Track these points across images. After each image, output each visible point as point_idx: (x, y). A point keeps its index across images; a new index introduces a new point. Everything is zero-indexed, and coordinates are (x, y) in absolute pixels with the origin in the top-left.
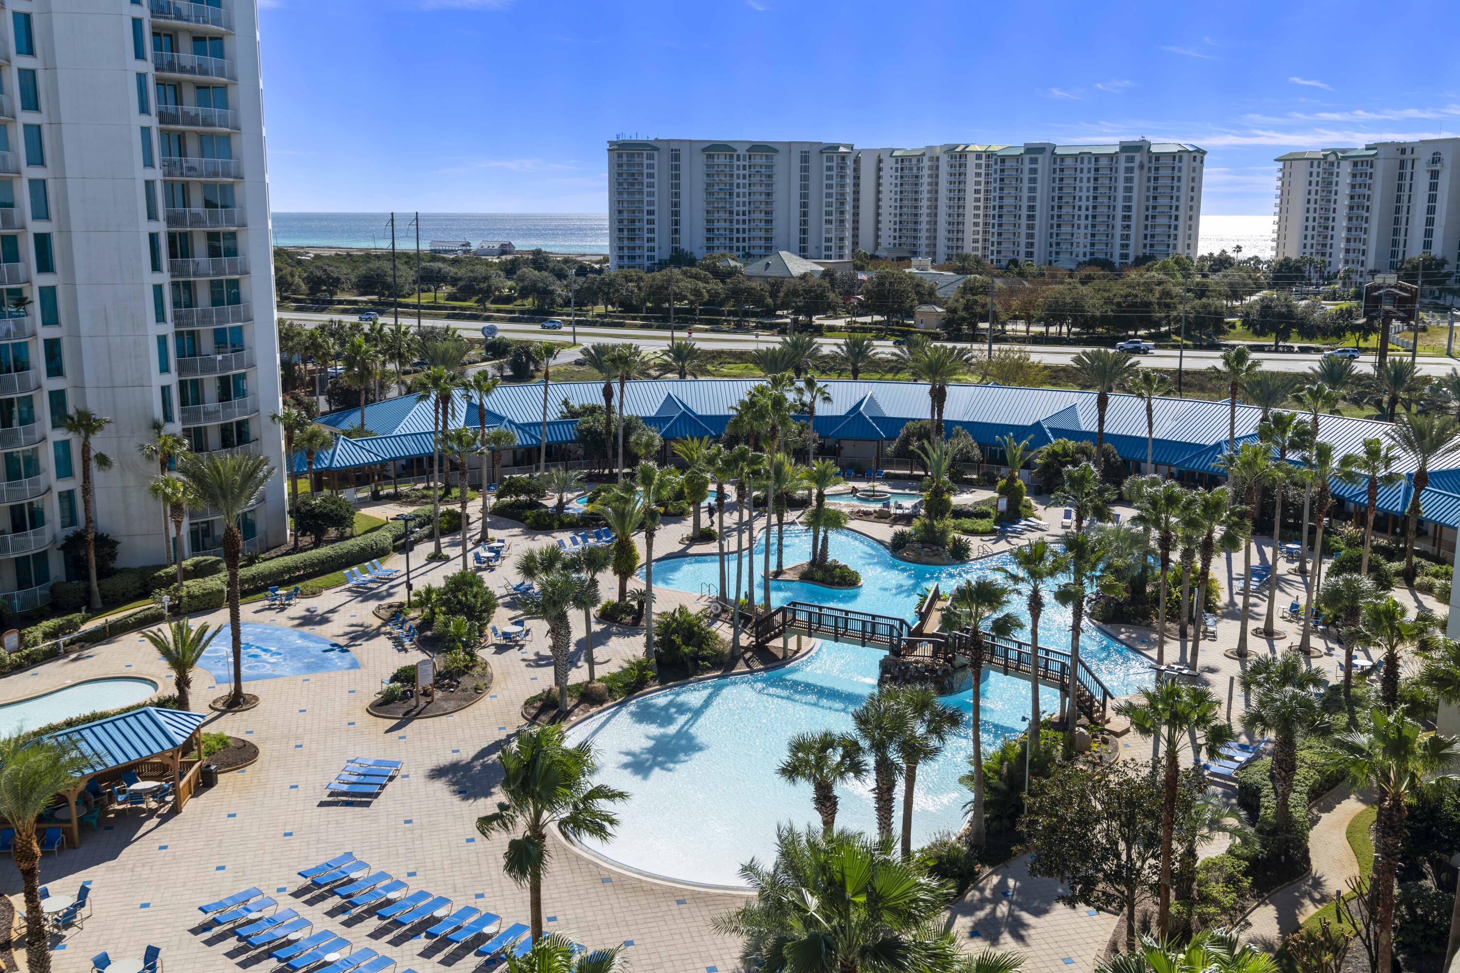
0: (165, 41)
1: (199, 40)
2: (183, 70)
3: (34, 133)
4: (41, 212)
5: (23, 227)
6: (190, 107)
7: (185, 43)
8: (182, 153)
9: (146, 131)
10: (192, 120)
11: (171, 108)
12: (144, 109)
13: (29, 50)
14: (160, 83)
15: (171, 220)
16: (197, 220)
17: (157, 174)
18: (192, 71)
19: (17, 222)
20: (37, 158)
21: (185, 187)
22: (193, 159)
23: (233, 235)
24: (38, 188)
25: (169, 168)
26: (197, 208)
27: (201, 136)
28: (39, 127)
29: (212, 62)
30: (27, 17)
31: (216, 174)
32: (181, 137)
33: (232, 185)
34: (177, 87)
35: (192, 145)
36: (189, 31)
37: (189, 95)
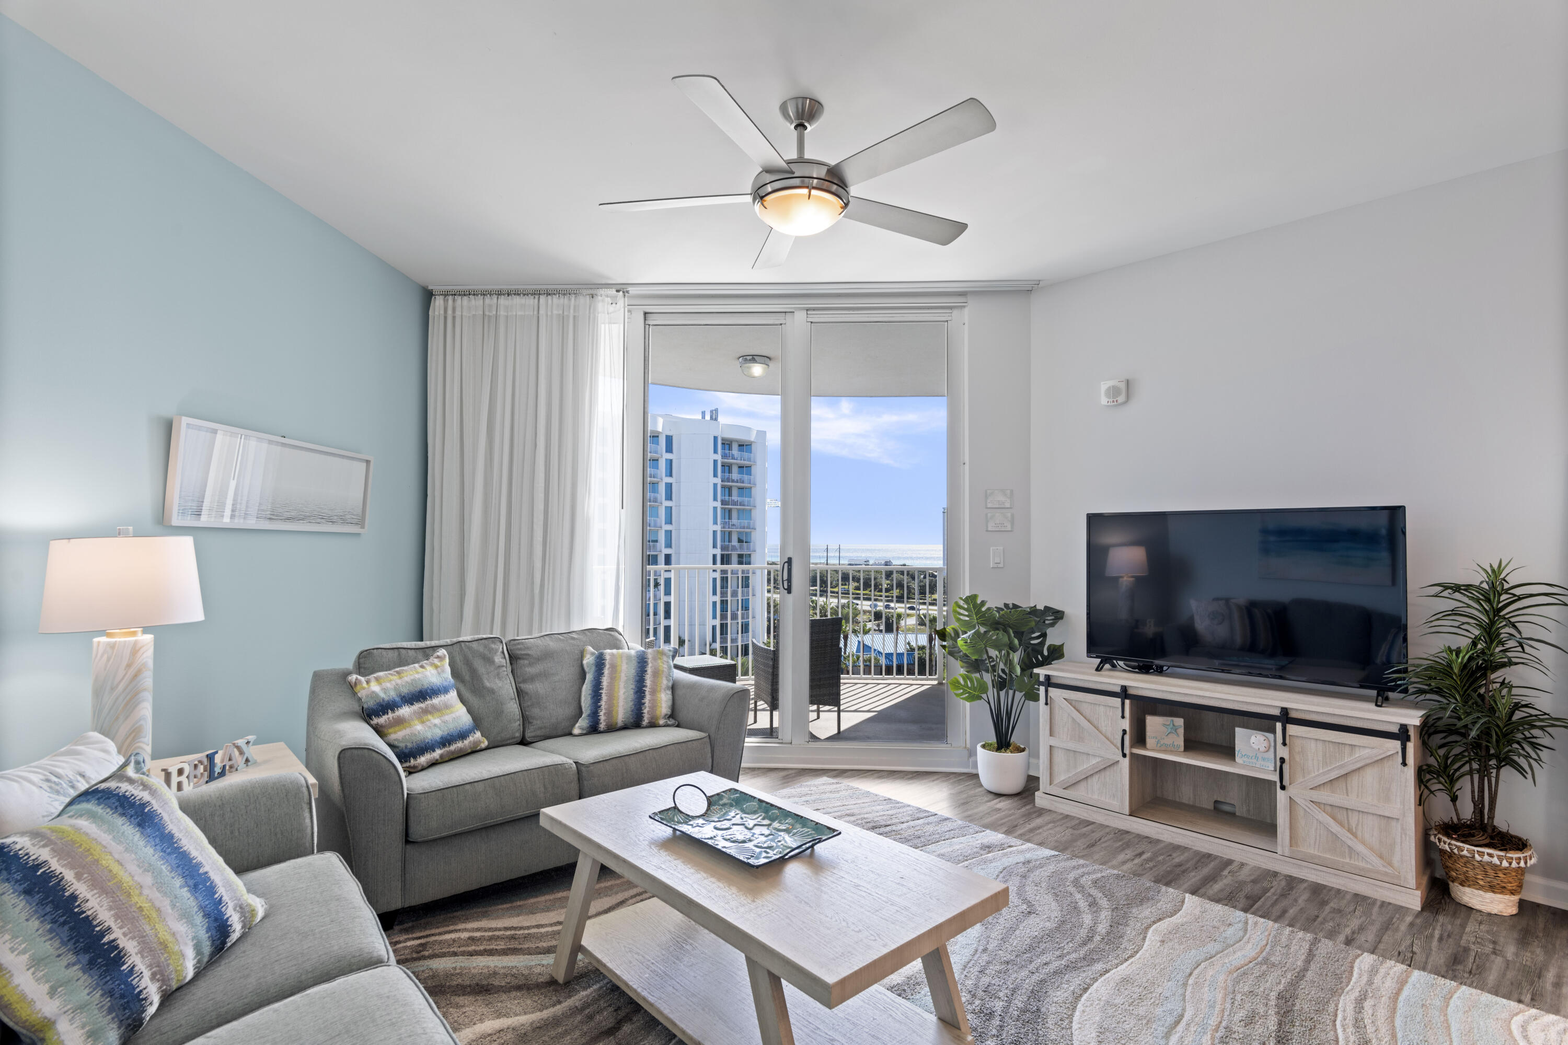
0: (727, 468)
1: (741, 467)
2: (733, 481)
3: (669, 510)
4: (669, 545)
5: (661, 551)
6: (735, 497)
7: (735, 469)
8: (730, 518)
9: (715, 509)
10: (735, 503)
11: (727, 498)
12: (715, 499)
13: (671, 475)
14: (723, 487)
15: (723, 548)
16: (734, 548)
17: (718, 528)
18: (737, 482)
19: (658, 549)
20: (669, 521)
21: (730, 533)
22: (734, 521)
23: (750, 555)
24: (669, 534)
25: (724, 524)
26: (735, 542)
27: (738, 510)
28: (671, 507)
29: (746, 477)
30: (671, 461)
31: (744, 528)
32: (730, 511)
33: (751, 532)
34: (730, 488)
35: (734, 514)
36: (737, 464)
37: (735, 492)
